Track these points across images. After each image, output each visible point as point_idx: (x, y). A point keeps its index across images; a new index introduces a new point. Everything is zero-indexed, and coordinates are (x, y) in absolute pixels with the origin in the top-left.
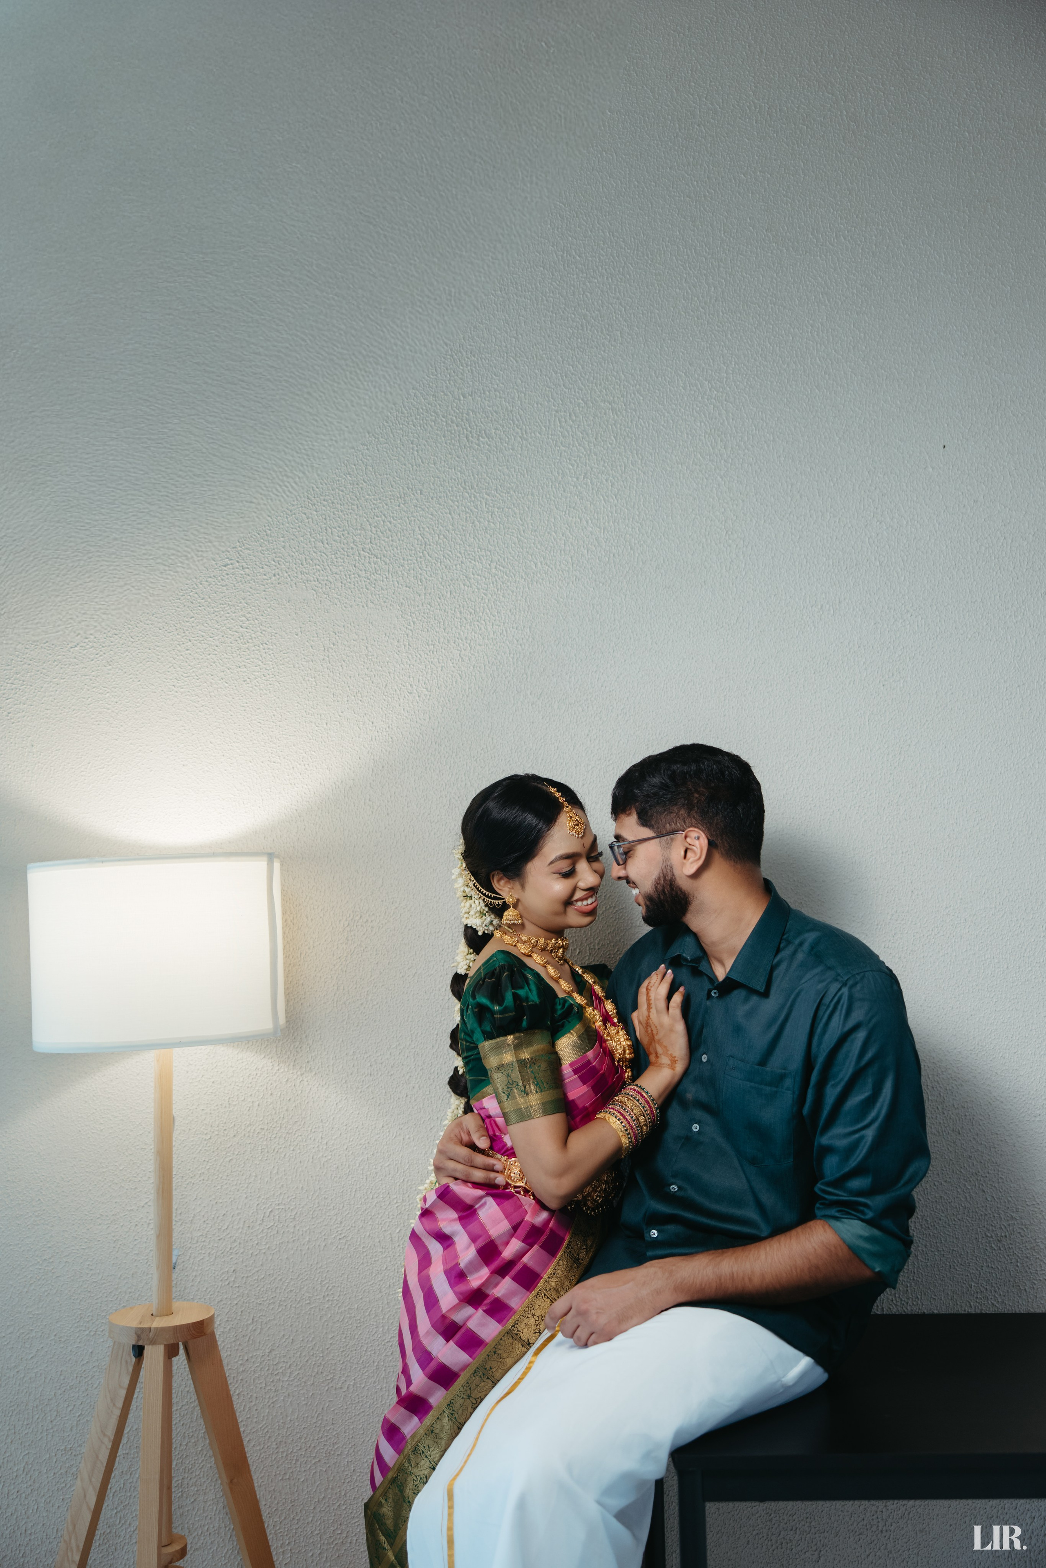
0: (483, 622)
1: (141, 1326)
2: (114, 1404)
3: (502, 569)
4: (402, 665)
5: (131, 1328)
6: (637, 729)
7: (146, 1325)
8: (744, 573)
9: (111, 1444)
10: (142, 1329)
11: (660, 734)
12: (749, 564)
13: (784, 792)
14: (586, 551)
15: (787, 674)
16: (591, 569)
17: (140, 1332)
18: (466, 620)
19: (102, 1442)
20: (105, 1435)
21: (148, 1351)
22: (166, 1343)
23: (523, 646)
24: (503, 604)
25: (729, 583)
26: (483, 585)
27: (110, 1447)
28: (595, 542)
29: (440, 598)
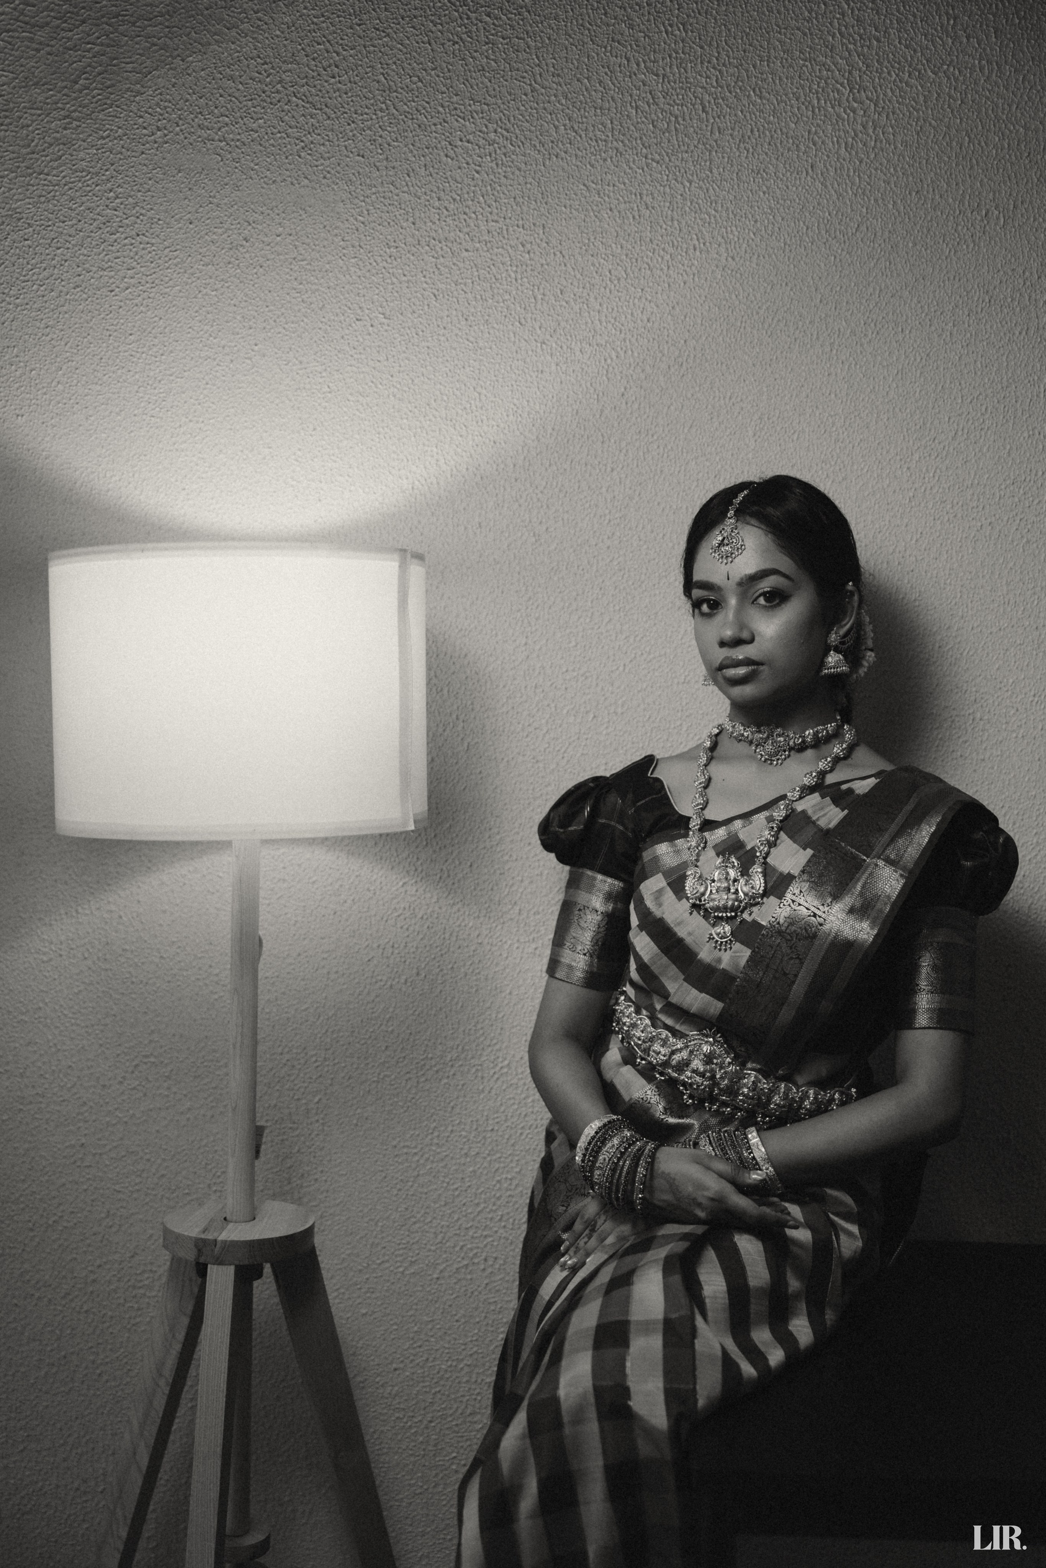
0: (473, 215)
1: (203, 1236)
2: (174, 1336)
3: (505, 133)
4: (348, 276)
5: (191, 1238)
6: (697, 389)
7: (210, 1236)
8: (873, 156)
9: (168, 1388)
10: (204, 1241)
11: (730, 398)
12: (881, 142)
13: (911, 494)
14: (634, 111)
15: (927, 314)
16: (641, 138)
17: (201, 1245)
18: (447, 210)
19: (158, 1385)
20: (161, 1375)
21: (213, 1271)
22: (237, 1263)
23: (532, 255)
24: (504, 188)
25: (848, 169)
26: (475, 157)
27: (167, 1392)
28: (649, 96)
29: (408, 175)
